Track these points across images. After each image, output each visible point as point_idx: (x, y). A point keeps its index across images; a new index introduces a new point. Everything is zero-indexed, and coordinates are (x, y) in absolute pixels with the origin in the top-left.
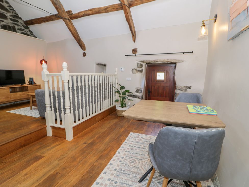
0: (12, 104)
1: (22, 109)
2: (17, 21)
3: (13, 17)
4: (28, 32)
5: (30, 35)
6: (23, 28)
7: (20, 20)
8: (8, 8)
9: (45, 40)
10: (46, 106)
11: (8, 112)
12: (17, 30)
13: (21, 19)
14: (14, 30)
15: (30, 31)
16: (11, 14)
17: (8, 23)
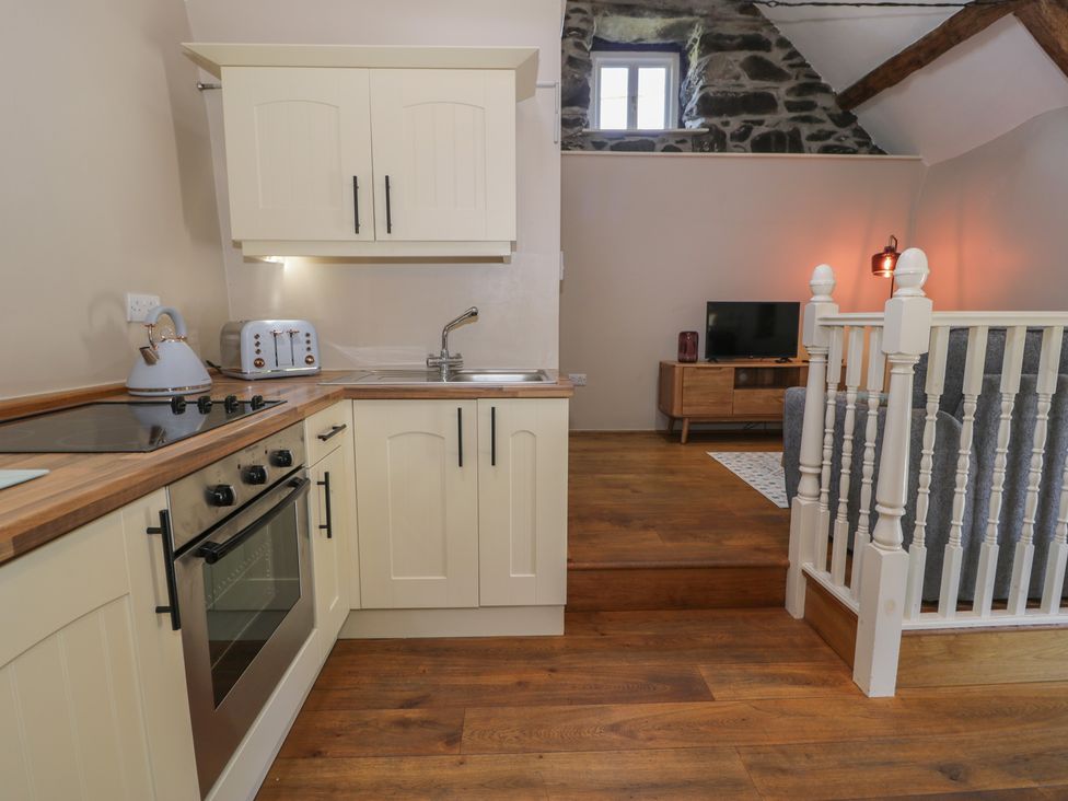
0: (741, 427)
1: (755, 455)
2: (811, 106)
3: (799, 95)
4: (847, 137)
5: (856, 147)
6: (829, 126)
7: (824, 95)
8: (783, 65)
9: (920, 157)
10: (802, 469)
11: (711, 454)
12: (805, 142)
13: (826, 89)
14: (796, 147)
15: (860, 132)
16: (792, 83)
17: (778, 124)
